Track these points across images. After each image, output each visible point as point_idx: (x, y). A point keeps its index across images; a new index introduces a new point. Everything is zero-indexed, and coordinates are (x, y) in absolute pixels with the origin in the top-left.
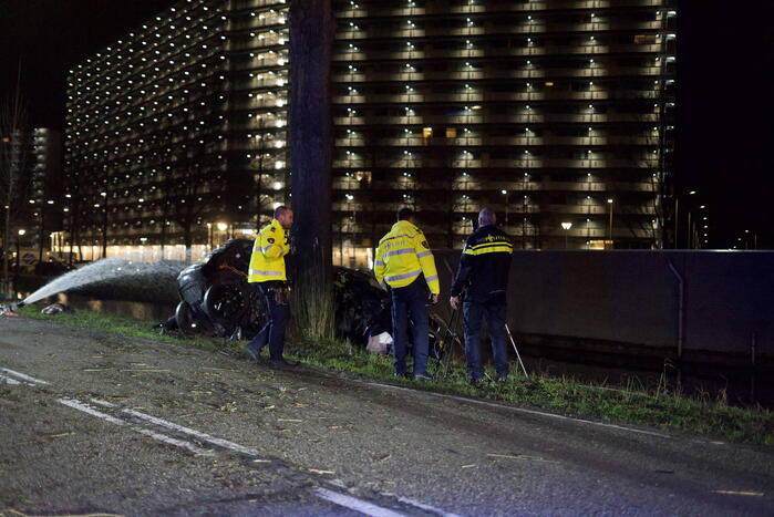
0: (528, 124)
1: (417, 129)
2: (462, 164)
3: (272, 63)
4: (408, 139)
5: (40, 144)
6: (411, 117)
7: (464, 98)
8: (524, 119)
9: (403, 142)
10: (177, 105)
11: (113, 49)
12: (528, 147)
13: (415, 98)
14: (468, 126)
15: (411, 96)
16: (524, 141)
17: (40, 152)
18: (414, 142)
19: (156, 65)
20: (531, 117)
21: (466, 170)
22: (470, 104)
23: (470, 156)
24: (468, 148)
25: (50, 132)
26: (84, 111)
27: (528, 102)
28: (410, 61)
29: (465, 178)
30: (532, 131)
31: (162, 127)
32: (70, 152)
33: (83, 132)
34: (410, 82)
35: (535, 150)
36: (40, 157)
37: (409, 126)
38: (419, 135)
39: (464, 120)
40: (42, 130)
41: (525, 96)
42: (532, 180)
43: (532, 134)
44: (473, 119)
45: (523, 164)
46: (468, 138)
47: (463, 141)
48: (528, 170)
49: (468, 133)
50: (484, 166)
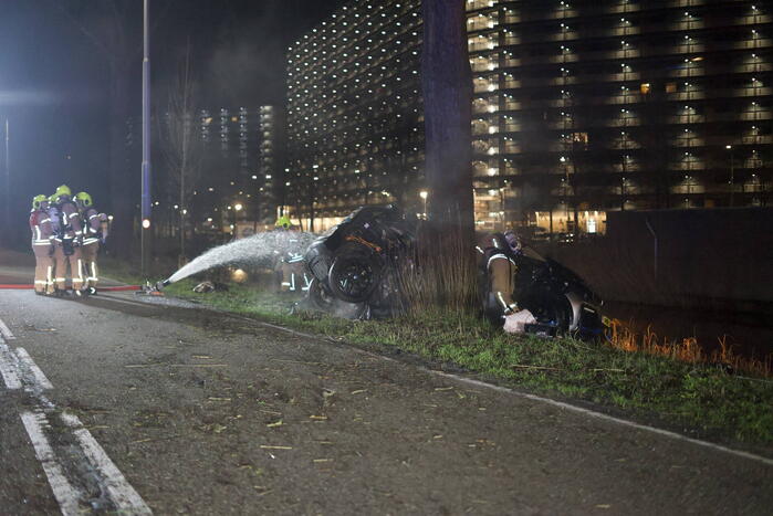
0: (754, 74)
1: (634, 86)
2: (684, 120)
3: (482, 27)
4: (626, 97)
5: (266, 121)
6: (627, 73)
7: (684, 49)
8: (750, 68)
9: (621, 99)
10: (391, 75)
11: (328, 23)
12: (755, 98)
13: (631, 53)
14: (690, 79)
15: (626, 51)
16: (751, 92)
17: (266, 129)
18: (631, 99)
19: (369, 37)
20: (758, 66)
21: (688, 125)
22: (690, 56)
23: (692, 112)
24: (690, 103)
25: (273, 109)
26: (303, 86)
27: (754, 50)
28: (624, 15)
29: (687, 134)
30: (759, 80)
31: (376, 98)
32: (292, 128)
33: (303, 108)
34: (625, 37)
35: (762, 101)
36: (266, 134)
37: (626, 83)
38: (636, 92)
39: (684, 73)
40: (267, 108)
41: (751, 44)
42: (759, 134)
43: (759, 84)
44: (694, 72)
45: (750, 116)
46: (690, 92)
47: (684, 96)
48: (755, 122)
49: (689, 87)
50: (709, 120)
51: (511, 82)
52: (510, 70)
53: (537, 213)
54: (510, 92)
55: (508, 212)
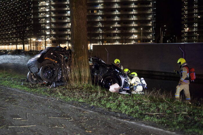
0: (116, 9)
8: (115, 7)
10: (18, 6)
12: (116, 15)
14: (100, 9)
16: (115, 13)
20: (117, 7)
21: (100, 21)
22: (100, 3)
23: (101, 18)
24: (100, 15)
27: (116, 2)
29: (100, 24)
31: (14, 12)
35: (118, 16)
41: (115, 0)
42: (118, 24)
43: (117, 11)
44: (102, 8)
45: (115, 19)
46: (100, 13)
47: (99, 14)
48: (116, 21)
49: (100, 11)
50: (105, 20)
51: (53, 9)
52: (53, 5)
53: (60, 44)
54: (53, 11)
55: (53, 44)
